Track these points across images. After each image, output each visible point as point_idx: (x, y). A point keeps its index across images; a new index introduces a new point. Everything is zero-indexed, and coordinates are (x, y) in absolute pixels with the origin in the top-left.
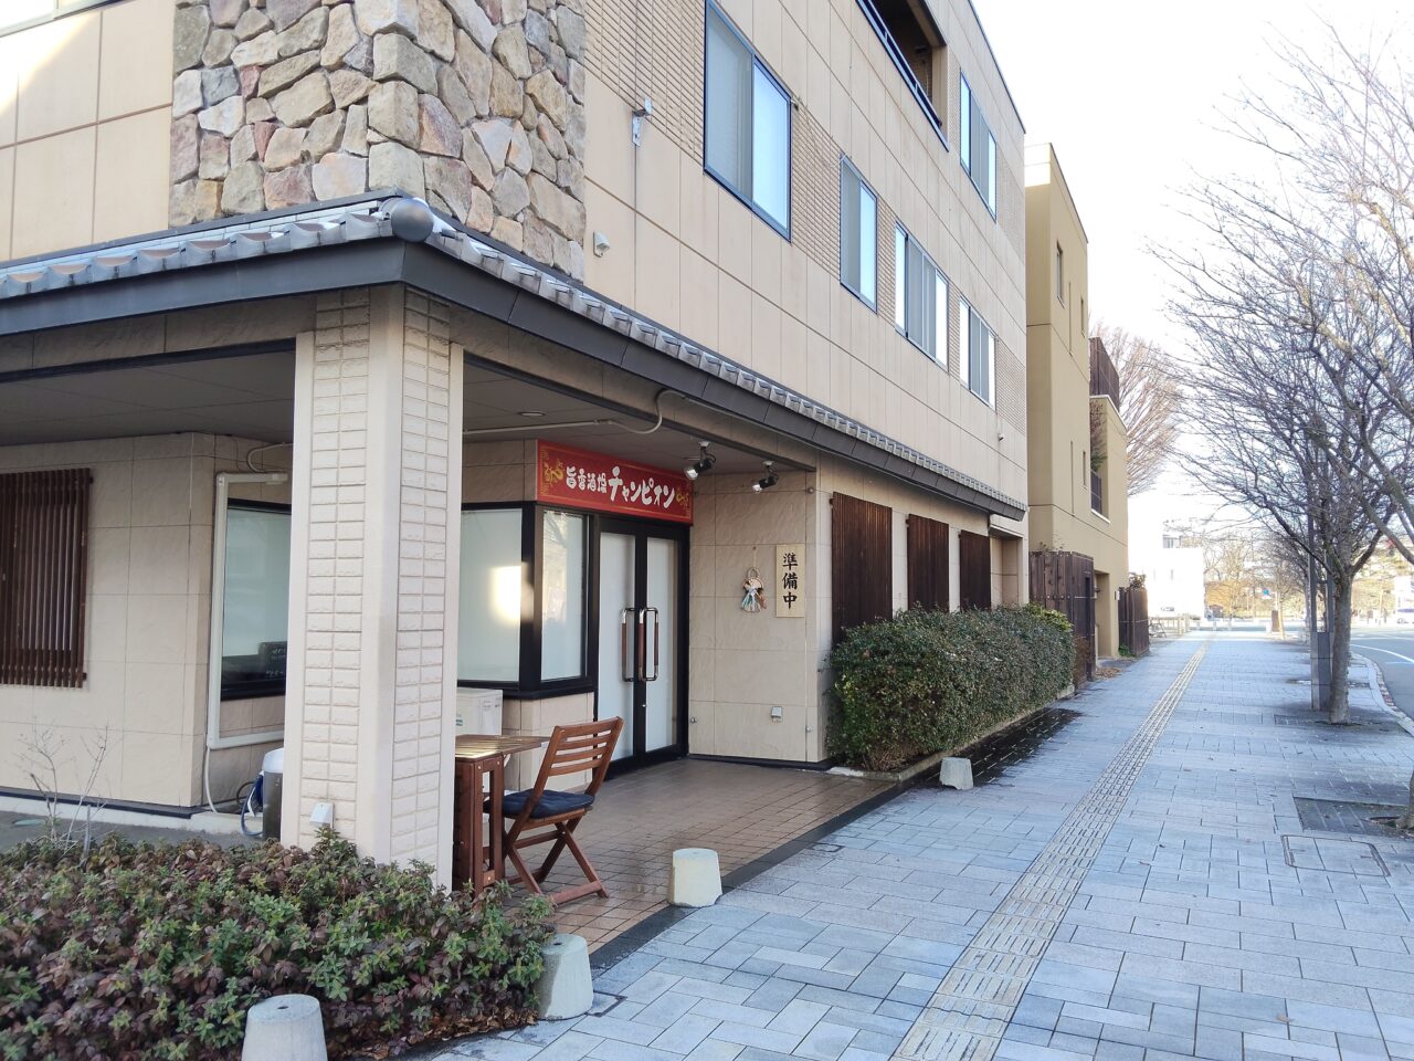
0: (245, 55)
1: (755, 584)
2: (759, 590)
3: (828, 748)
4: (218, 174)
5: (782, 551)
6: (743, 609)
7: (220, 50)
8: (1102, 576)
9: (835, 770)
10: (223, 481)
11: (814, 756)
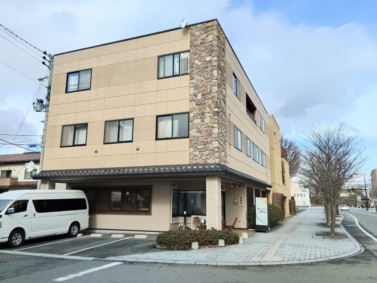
0: (199, 147)
1: (236, 201)
2: (236, 202)
3: (248, 226)
4: (196, 159)
5: (240, 196)
6: (234, 205)
7: (196, 146)
8: (285, 197)
9: (249, 229)
10: (172, 187)
11: (246, 227)
